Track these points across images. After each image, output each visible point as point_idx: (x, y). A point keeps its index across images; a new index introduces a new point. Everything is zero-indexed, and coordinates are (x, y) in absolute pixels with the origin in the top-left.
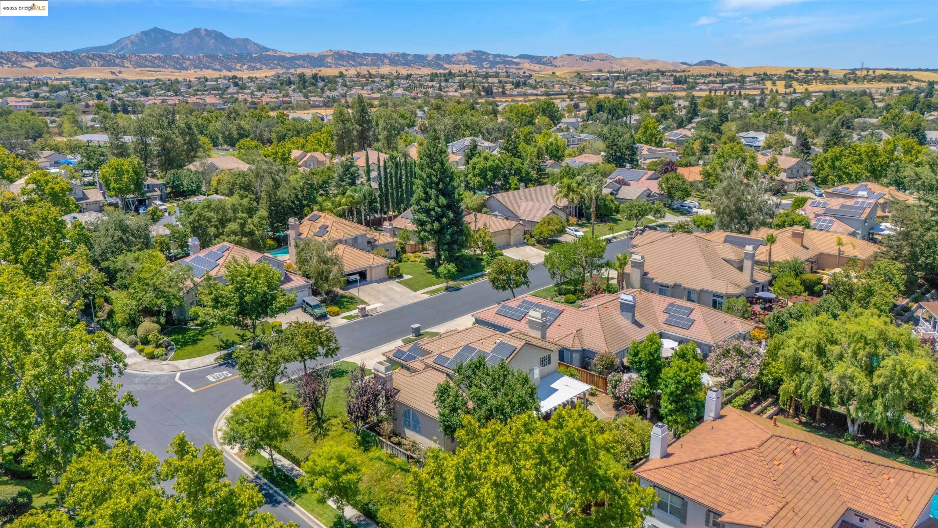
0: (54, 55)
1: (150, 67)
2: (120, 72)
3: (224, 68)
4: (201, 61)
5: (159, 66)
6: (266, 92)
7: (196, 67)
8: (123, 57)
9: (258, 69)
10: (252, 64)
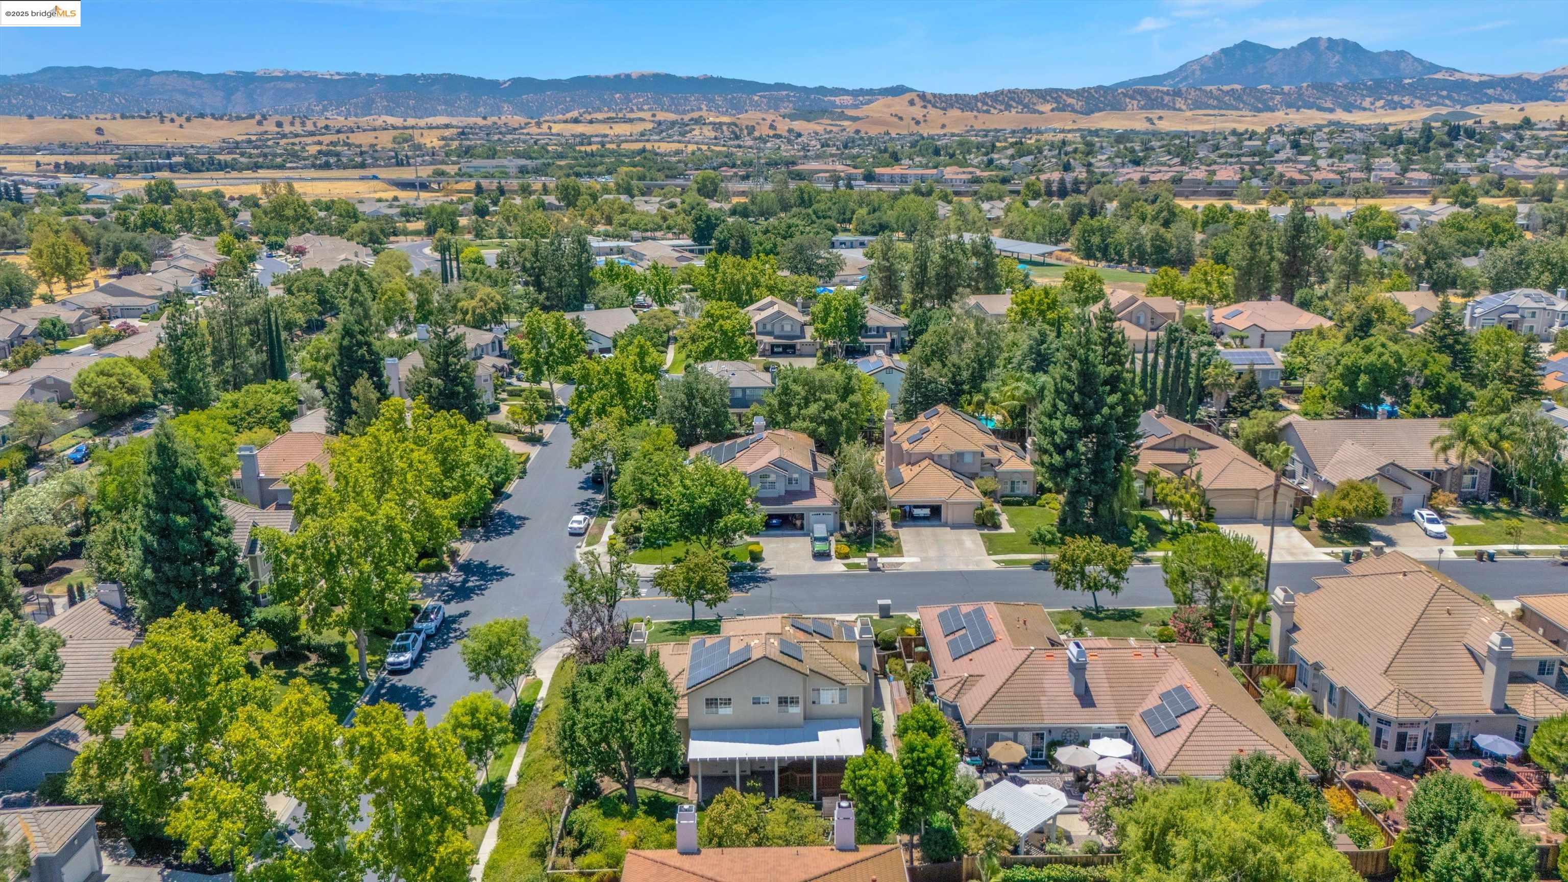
0: (1081, 94)
1: (1214, 108)
2: (1160, 118)
3: (1340, 106)
4: (1300, 95)
5: (1229, 107)
6: (1341, 159)
7: (1289, 106)
8: (1177, 93)
9: (1403, 107)
10: (1396, 98)
